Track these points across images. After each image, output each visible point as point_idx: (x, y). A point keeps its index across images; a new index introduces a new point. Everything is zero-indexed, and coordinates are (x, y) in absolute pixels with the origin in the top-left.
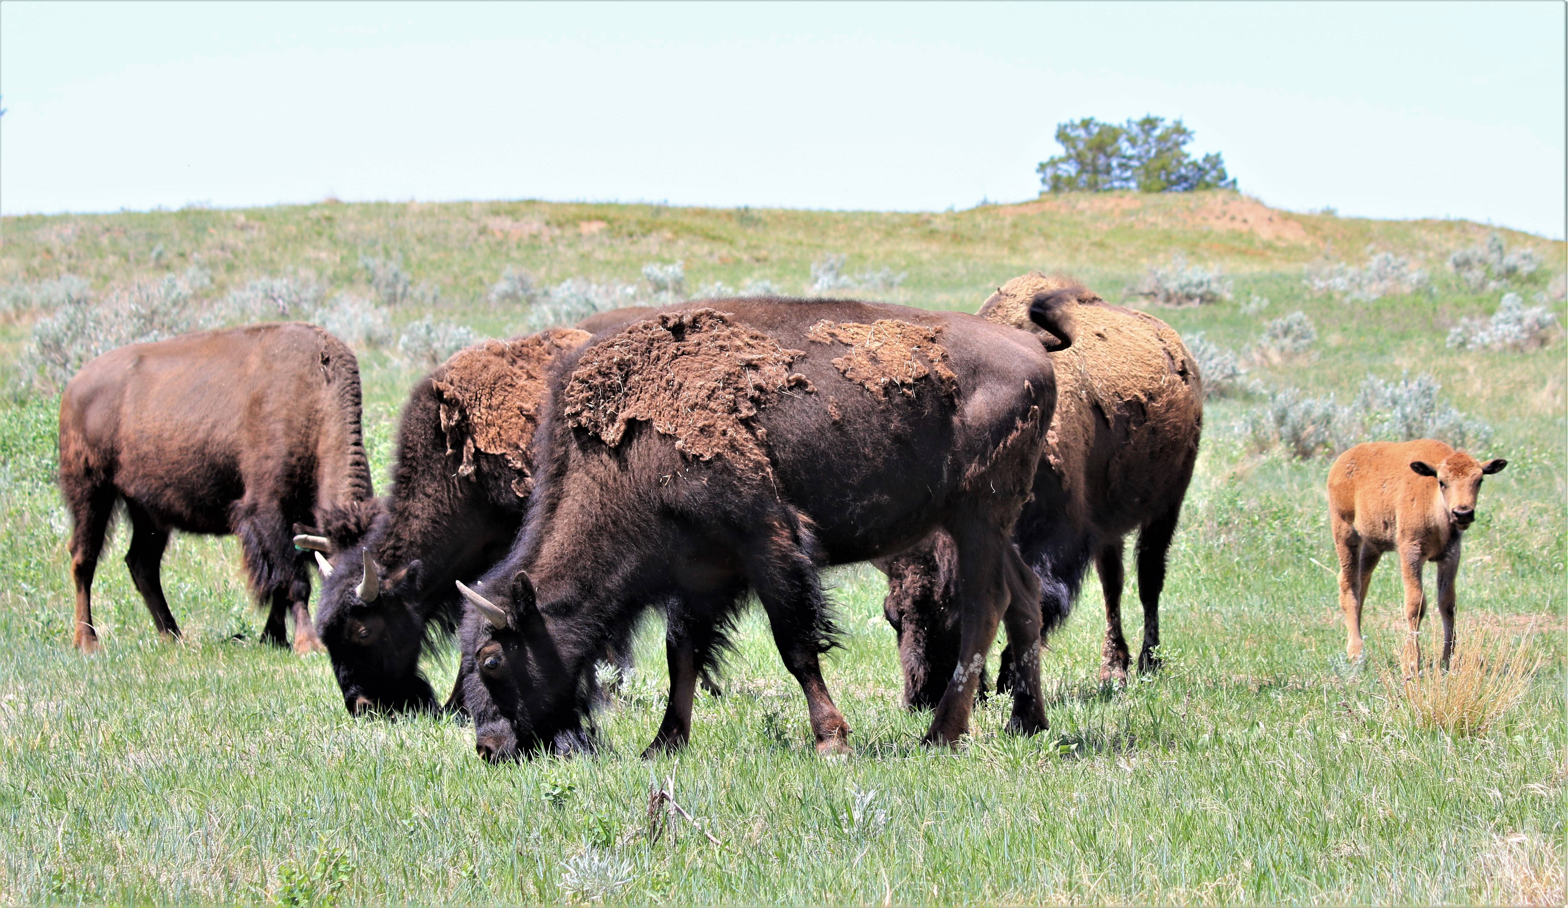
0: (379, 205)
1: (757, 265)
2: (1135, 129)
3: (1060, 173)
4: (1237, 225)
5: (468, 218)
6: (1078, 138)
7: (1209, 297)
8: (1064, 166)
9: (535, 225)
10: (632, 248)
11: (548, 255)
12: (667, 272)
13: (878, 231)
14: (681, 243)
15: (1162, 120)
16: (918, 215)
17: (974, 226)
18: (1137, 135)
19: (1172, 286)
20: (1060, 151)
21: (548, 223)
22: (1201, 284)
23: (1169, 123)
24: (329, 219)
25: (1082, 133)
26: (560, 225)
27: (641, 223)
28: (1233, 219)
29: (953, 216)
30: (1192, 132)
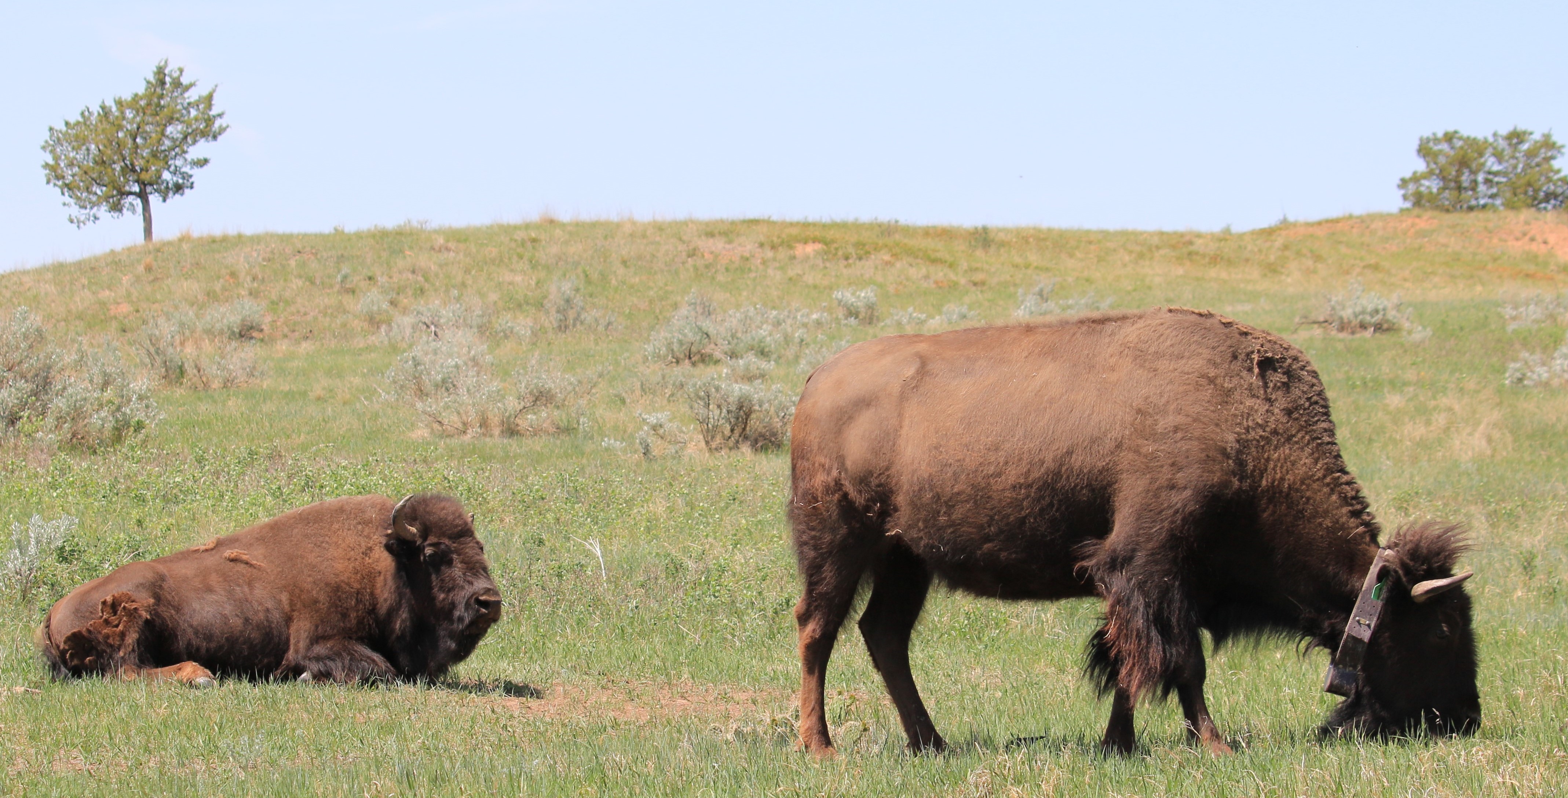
0: (594, 225)
1: (974, 288)
2: (1502, 144)
3: (1422, 189)
4: (1534, 247)
5: (680, 239)
6: (1441, 151)
7: (1385, 326)
8: (1426, 183)
9: (747, 246)
10: (845, 272)
11: (754, 279)
12: (859, 297)
13: (1131, 252)
14: (898, 265)
15: (1531, 133)
16: (1182, 235)
17: (1240, 247)
18: (1503, 150)
19: (1347, 313)
20: (1421, 166)
21: (761, 245)
22: (1377, 311)
23: (1537, 136)
24: (534, 241)
25: (1445, 147)
26: (773, 247)
27: (859, 245)
28: (1532, 240)
29: (1225, 236)
30: (1563, 146)
